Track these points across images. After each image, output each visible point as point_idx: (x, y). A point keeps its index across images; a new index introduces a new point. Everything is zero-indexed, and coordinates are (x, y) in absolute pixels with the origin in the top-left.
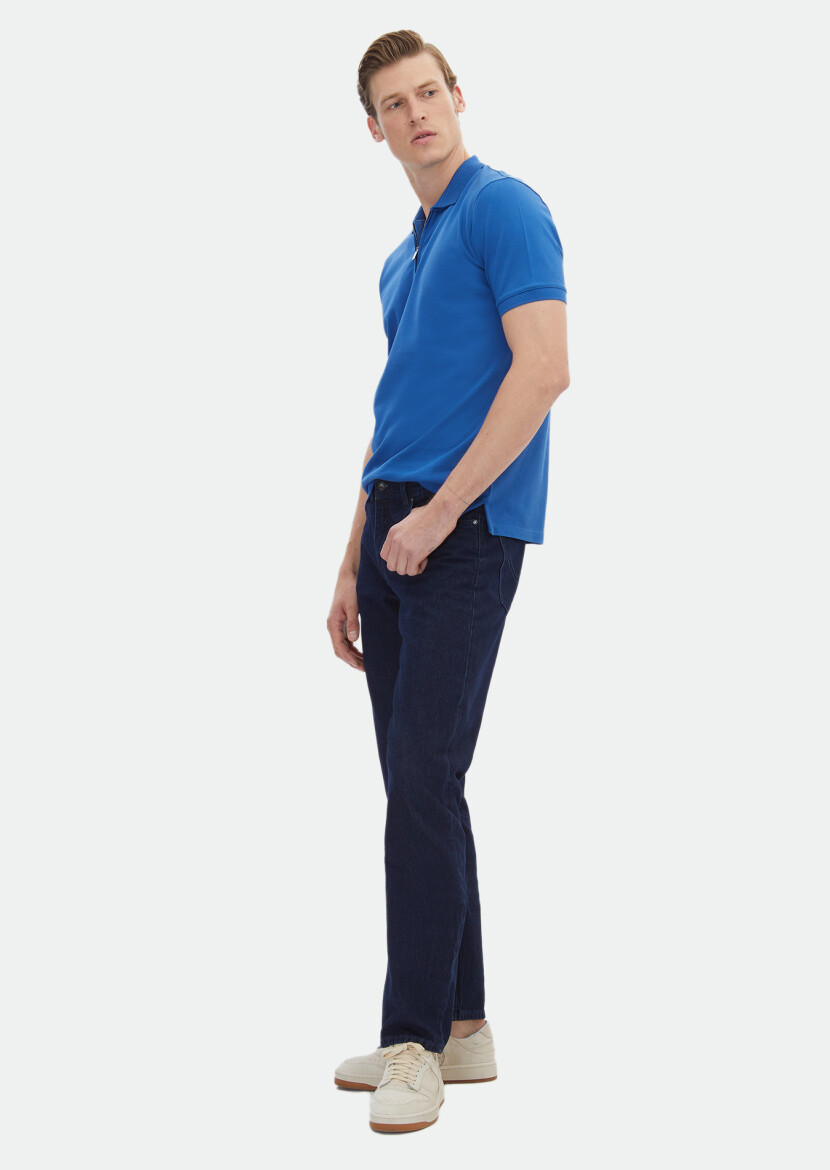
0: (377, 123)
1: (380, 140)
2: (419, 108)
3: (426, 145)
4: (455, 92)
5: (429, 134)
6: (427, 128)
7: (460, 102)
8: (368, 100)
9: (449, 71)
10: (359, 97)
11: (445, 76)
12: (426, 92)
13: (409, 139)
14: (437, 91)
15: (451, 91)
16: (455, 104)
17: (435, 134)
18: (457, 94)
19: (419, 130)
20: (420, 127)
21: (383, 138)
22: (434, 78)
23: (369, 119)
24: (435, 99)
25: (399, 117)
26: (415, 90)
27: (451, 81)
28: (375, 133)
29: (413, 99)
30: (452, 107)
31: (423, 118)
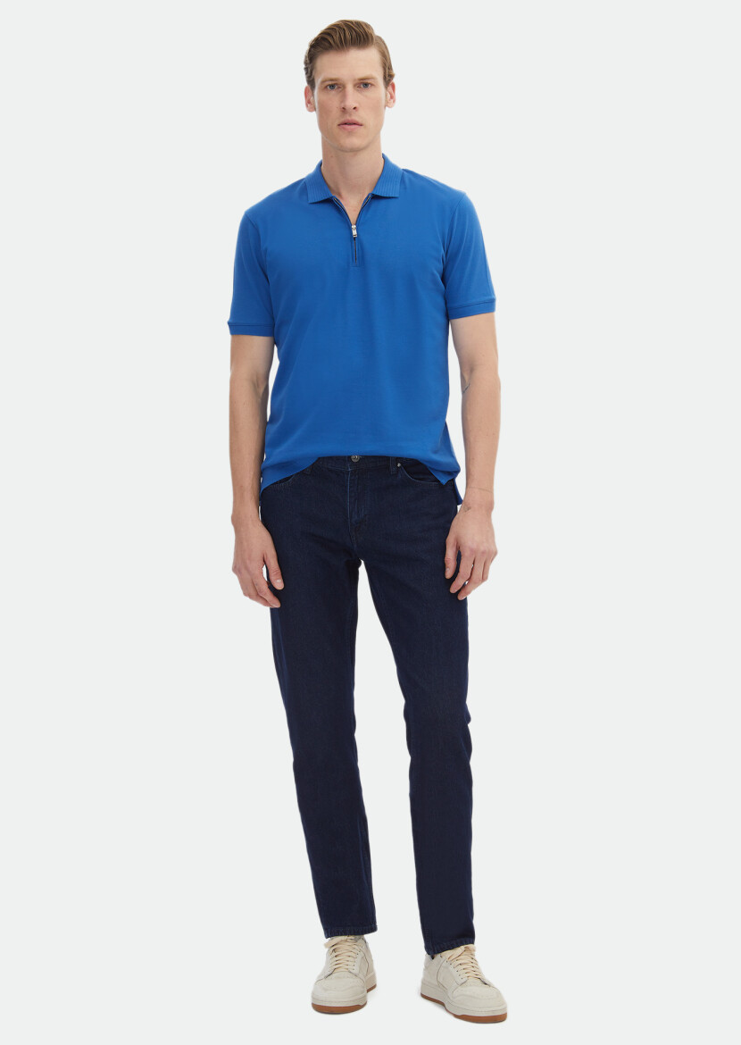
0: (313, 95)
1: (310, 110)
2: (353, 96)
3: (350, 133)
4: (390, 88)
5: (355, 124)
6: (355, 118)
7: (392, 97)
8: (311, 72)
10: (304, 66)
11: (385, 73)
12: (364, 84)
13: (338, 122)
14: (372, 85)
15: (386, 88)
16: (386, 98)
17: (361, 125)
18: (391, 90)
19: (348, 118)
20: (350, 115)
21: (315, 110)
22: (374, 74)
23: (306, 88)
24: (370, 93)
25: (333, 99)
26: (355, 80)
27: (388, 77)
28: (308, 102)
29: (350, 88)
30: (383, 102)
31: (355, 108)
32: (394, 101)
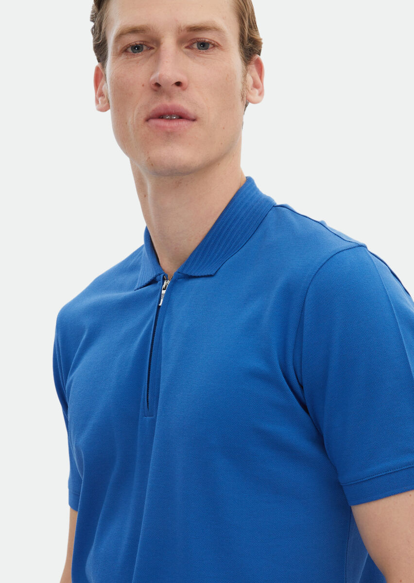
0: (105, 76)
3: (170, 136)
4: (253, 67)
5: (181, 117)
6: (181, 102)
7: (256, 86)
8: (100, 30)
9: (253, 26)
12: (199, 40)
13: (145, 114)
14: (215, 45)
15: (245, 63)
16: (244, 82)
17: (194, 120)
18: (255, 73)
19: (164, 103)
20: (170, 98)
21: (109, 105)
22: (220, 23)
25: (138, 71)
26: (179, 30)
27: (249, 44)
29: (169, 43)
31: (178, 84)
32: (261, 94)
